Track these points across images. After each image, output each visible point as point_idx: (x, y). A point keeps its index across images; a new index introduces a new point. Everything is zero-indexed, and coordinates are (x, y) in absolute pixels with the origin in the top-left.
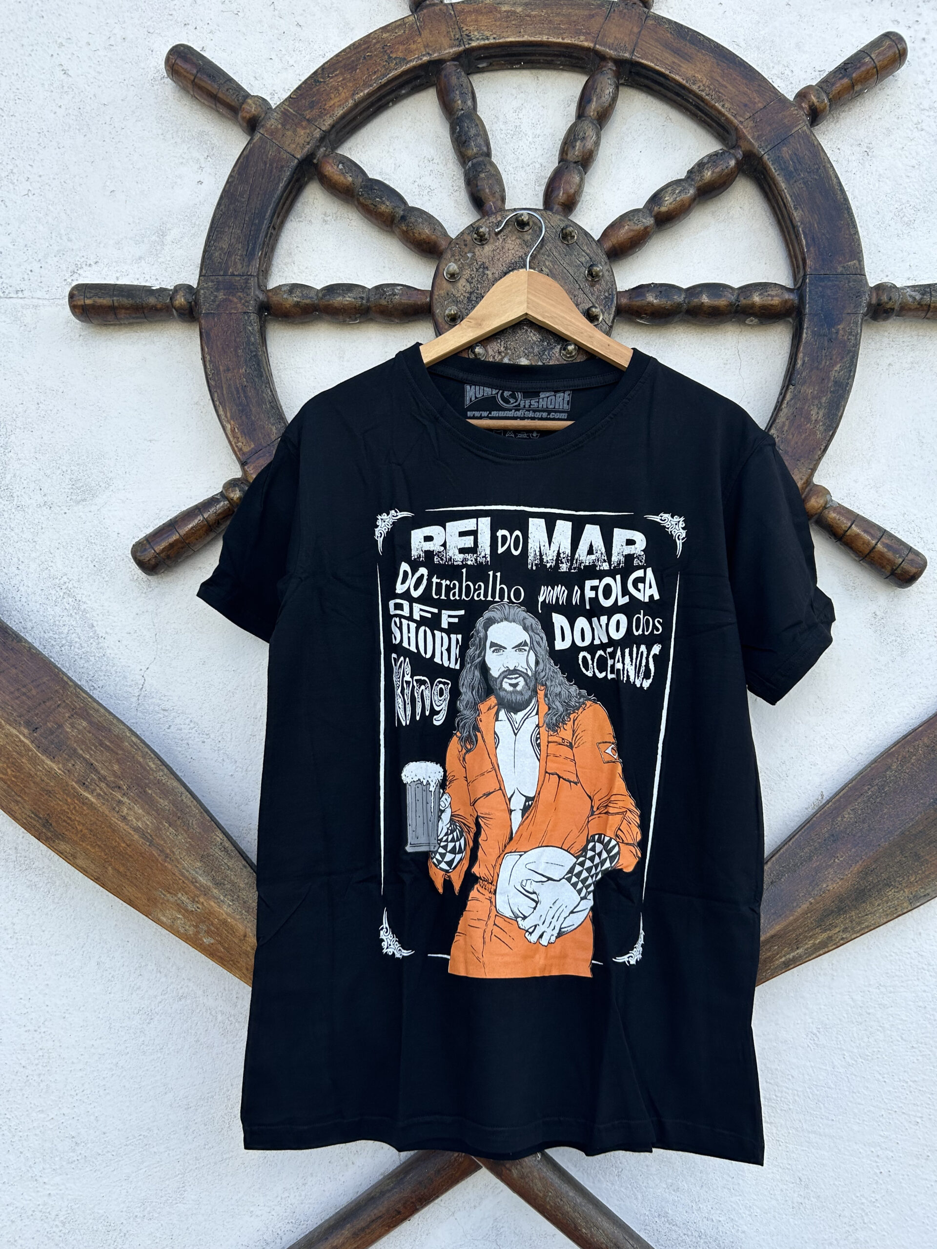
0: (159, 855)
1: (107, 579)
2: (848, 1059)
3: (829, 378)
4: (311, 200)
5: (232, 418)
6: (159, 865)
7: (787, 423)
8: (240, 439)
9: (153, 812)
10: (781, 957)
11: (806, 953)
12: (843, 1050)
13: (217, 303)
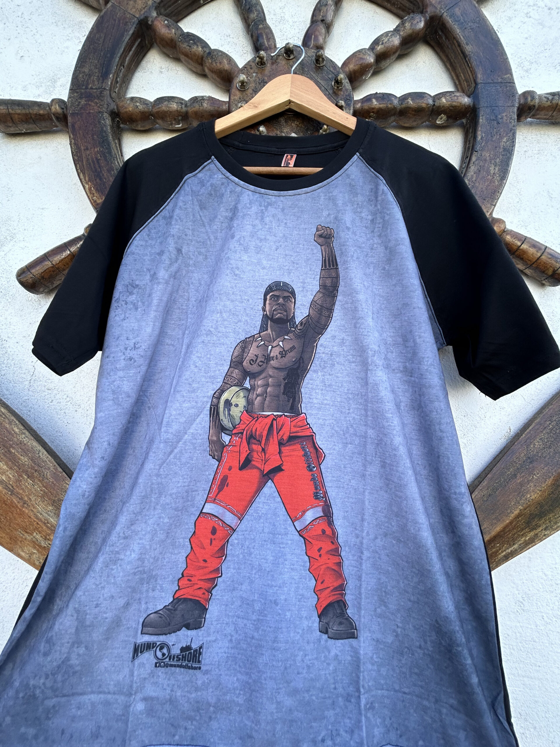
0: (18, 502)
1: (10, 300)
2: (546, 618)
3: (500, 147)
4: (152, 60)
5: (90, 180)
6: (18, 510)
7: (475, 175)
8: (95, 194)
9: (15, 467)
10: (502, 552)
11: (519, 548)
12: (542, 612)
13: (80, 106)
